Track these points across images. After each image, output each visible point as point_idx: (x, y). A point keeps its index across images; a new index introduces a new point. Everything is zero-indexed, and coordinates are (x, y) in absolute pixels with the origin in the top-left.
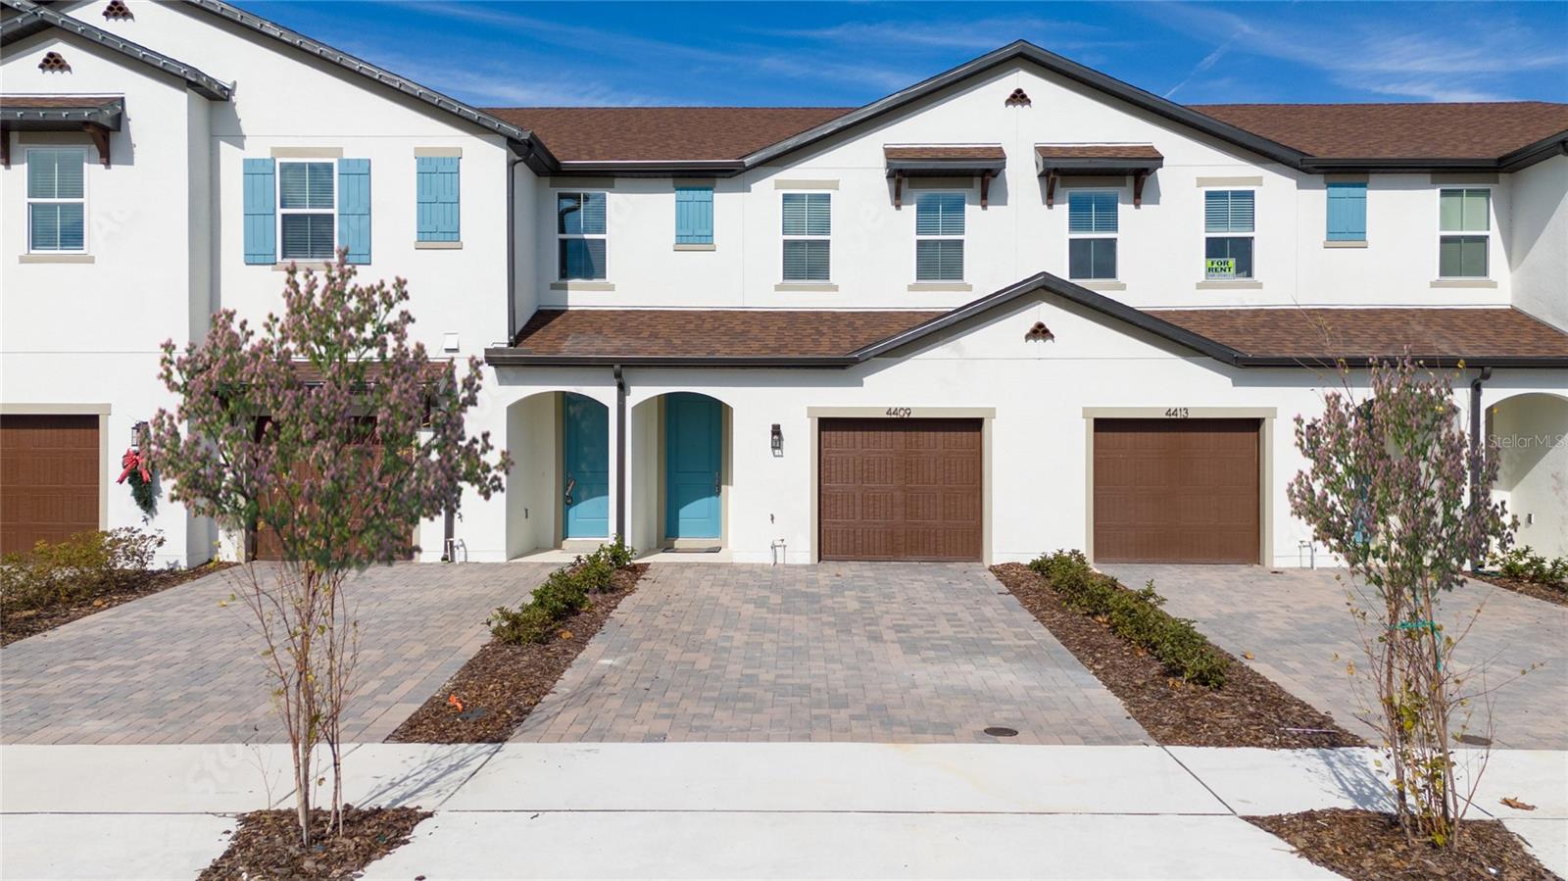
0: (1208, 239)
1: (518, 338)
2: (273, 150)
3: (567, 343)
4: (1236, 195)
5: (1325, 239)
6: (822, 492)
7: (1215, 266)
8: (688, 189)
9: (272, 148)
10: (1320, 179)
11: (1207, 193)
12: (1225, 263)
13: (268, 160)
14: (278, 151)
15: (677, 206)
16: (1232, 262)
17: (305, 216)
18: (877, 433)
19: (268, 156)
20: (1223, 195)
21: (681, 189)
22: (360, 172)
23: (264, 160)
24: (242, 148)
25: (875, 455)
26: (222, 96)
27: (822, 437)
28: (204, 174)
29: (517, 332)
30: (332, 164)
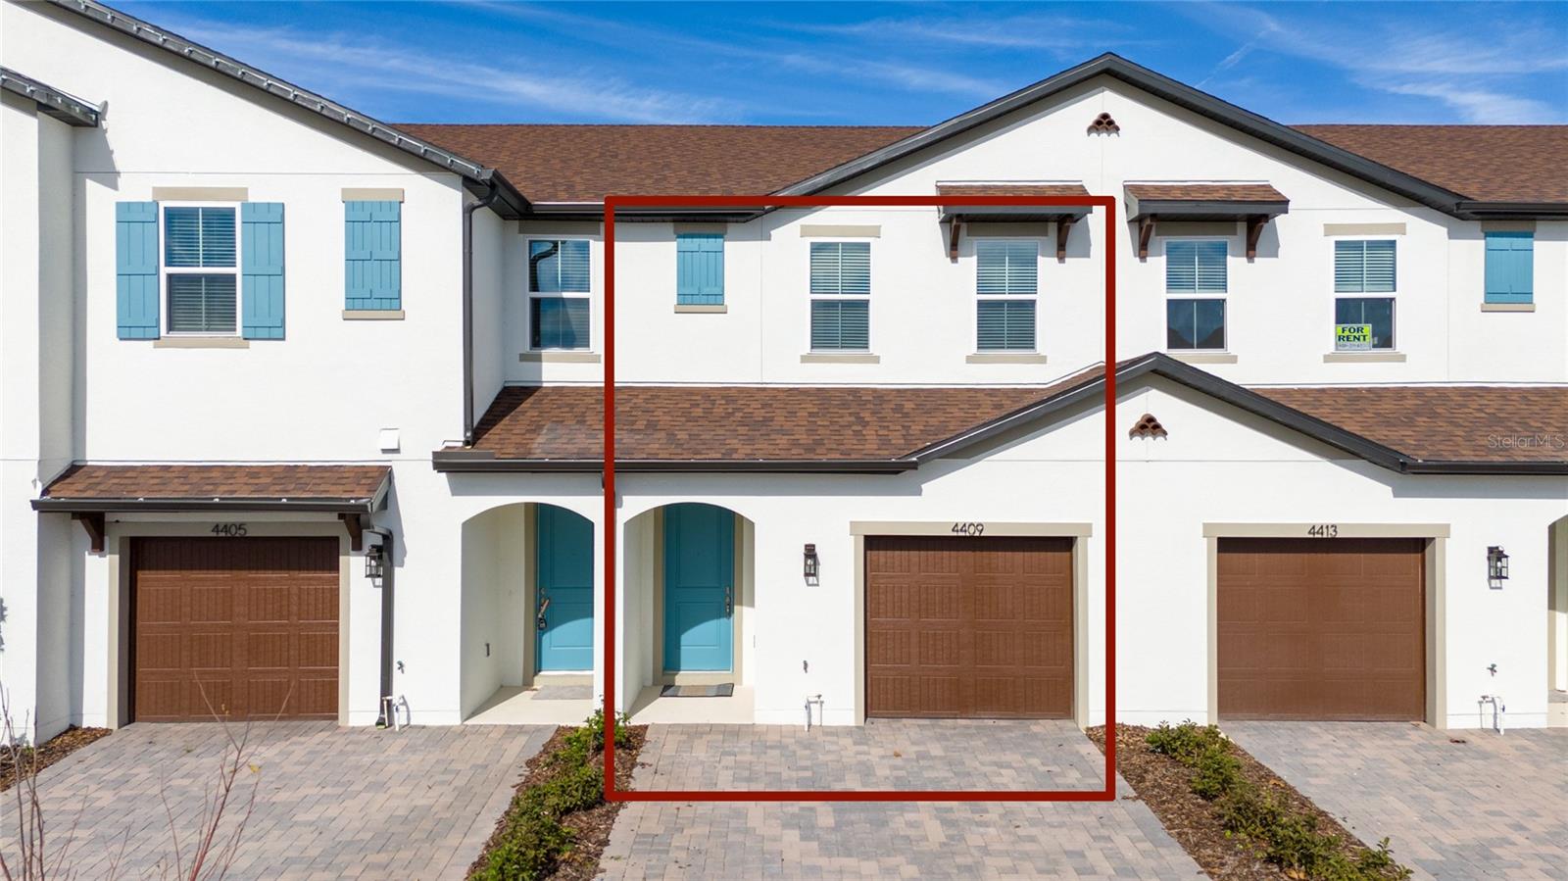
0: (1338, 301)
1: (477, 432)
2: (156, 190)
3: (540, 439)
4: (1374, 245)
5: (1483, 302)
6: (868, 630)
7: (1347, 333)
8: (692, 236)
9: (154, 188)
10: (1476, 226)
11: (1337, 243)
12: (1358, 330)
13: (149, 203)
14: (161, 192)
15: (678, 257)
16: (1368, 329)
17: (196, 278)
18: (939, 553)
19: (149, 199)
20: (1357, 246)
21: (684, 237)
22: (271, 219)
23: (143, 203)
24: (115, 187)
25: (937, 581)
26: (89, 122)
27: (868, 558)
28: (64, 223)
29: (475, 424)
30: (233, 210)
